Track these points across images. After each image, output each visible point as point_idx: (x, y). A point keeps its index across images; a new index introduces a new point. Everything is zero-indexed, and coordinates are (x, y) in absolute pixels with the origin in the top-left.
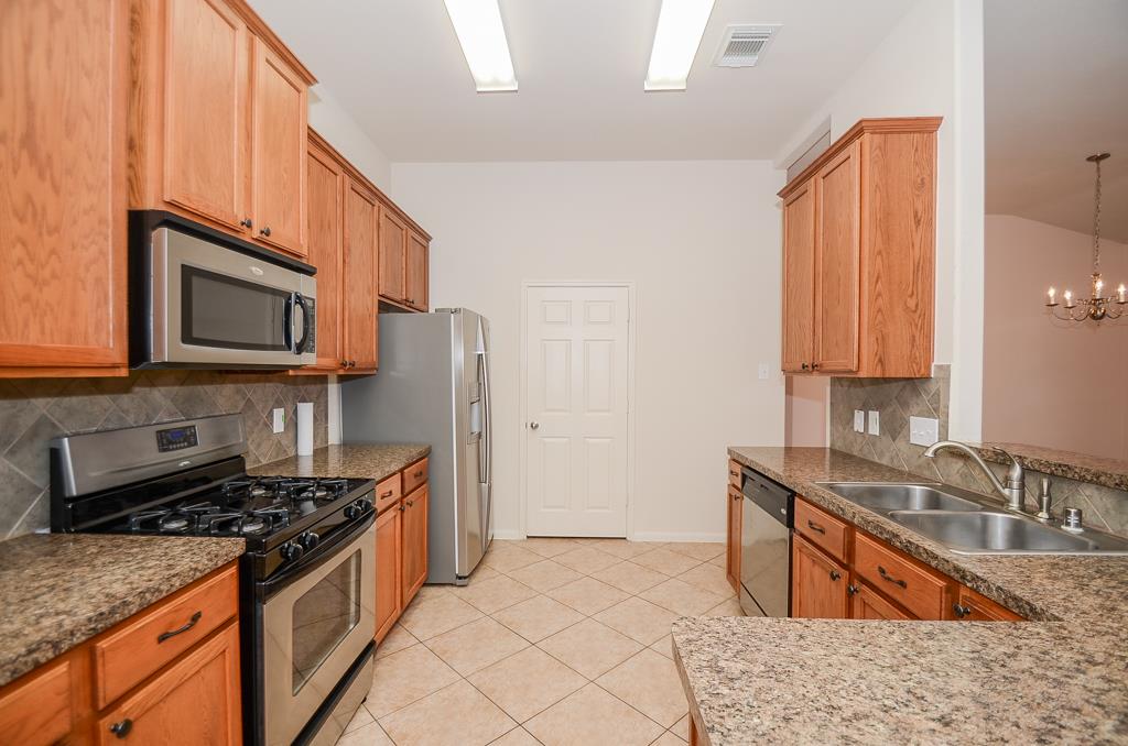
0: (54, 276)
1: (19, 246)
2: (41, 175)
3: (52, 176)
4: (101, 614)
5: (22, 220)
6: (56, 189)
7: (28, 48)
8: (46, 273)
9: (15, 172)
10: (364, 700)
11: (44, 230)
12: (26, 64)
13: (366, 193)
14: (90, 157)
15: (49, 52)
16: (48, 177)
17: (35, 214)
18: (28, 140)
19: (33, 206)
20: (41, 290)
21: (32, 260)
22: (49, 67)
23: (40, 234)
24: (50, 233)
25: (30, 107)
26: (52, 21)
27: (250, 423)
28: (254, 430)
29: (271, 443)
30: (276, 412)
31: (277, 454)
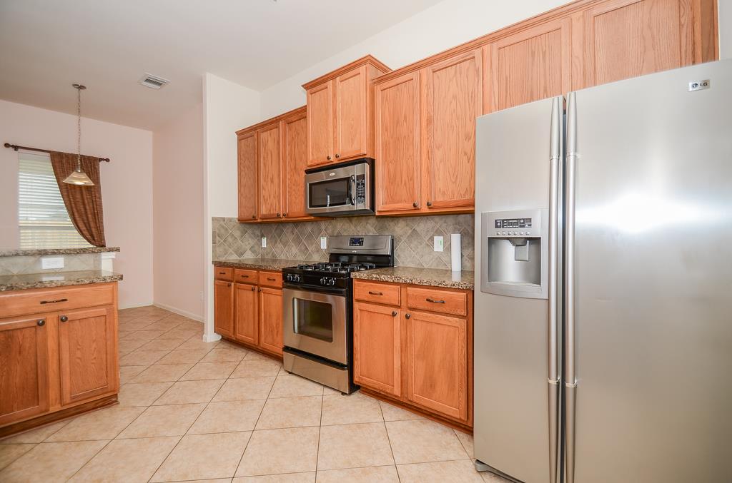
27: (416, 243)
28: (419, 247)
29: (431, 256)
30: (436, 238)
31: (437, 265)
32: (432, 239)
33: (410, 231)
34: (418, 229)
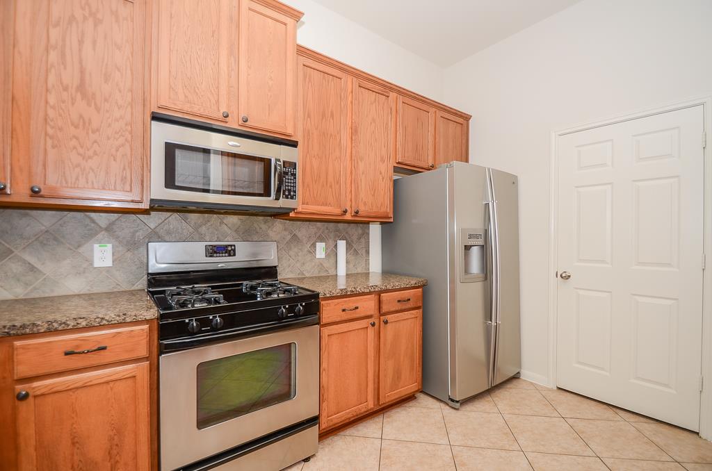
0: (95, 153)
1: (74, 140)
2: (89, 104)
3: (95, 104)
4: (14, 326)
5: (76, 127)
6: (98, 109)
7: (81, 42)
8: (91, 153)
9: (73, 104)
10: (307, 460)
11: (90, 132)
12: (80, 50)
13: (377, 88)
14: (120, 91)
15: (94, 43)
16: (93, 105)
17: (84, 123)
18: (81, 87)
19: (83, 120)
20: (87, 161)
21: (82, 147)
22: (94, 49)
23: (87, 133)
24: (93, 132)
25: (82, 71)
26: (95, 25)
27: (296, 250)
28: (299, 254)
29: (313, 264)
30: (318, 244)
31: (319, 272)
32: (314, 245)
33: (289, 237)
34: (299, 235)
